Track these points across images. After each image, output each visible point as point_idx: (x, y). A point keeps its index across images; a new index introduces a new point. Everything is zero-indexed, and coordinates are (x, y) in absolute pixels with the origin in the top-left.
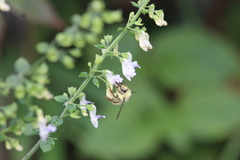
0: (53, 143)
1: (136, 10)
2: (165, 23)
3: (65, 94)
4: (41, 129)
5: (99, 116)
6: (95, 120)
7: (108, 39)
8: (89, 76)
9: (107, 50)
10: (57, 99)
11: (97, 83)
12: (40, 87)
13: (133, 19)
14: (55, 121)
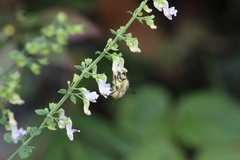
0: (31, 151)
1: (113, 36)
2: (139, 50)
3: (46, 109)
4: (13, 132)
5: (74, 130)
6: (70, 133)
7: (88, 61)
8: (67, 93)
9: (85, 71)
10: (38, 112)
11: (74, 100)
12: (10, 90)
13: (111, 44)
14: (33, 131)
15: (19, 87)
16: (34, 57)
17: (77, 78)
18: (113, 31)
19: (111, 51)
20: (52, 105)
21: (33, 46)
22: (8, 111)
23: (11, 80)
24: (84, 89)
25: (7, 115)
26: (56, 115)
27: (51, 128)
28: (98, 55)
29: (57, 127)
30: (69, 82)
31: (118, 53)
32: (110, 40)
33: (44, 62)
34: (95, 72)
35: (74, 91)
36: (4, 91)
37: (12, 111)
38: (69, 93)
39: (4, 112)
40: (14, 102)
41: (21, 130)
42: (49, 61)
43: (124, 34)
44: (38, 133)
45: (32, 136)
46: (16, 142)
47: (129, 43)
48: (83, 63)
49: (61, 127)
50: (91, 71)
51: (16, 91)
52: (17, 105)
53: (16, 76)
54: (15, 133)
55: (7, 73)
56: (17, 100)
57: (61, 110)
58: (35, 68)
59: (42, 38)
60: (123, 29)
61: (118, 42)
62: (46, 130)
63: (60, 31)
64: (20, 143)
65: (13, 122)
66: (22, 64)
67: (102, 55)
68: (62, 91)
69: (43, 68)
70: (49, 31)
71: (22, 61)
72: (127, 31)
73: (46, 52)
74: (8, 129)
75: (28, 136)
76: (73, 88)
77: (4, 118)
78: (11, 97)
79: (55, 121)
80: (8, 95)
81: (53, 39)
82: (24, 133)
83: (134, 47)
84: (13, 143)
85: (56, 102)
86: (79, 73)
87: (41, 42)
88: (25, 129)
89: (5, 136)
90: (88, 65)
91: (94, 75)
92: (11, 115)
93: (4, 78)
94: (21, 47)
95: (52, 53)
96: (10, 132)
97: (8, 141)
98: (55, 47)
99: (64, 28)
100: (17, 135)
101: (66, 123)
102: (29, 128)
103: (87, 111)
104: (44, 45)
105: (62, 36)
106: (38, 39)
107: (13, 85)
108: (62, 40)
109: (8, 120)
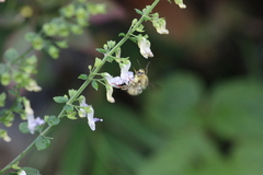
0: (49, 142)
1: (139, 17)
2: (167, 32)
3: (66, 96)
4: (30, 122)
5: (96, 119)
6: (92, 123)
7: (111, 43)
8: (88, 78)
9: (108, 55)
10: (57, 99)
11: (95, 86)
12: (26, 76)
13: (136, 25)
14: (51, 120)
15: (36, 72)
16: (52, 40)
17: (99, 62)
18: (138, 11)
19: (136, 33)
20: (71, 92)
21: (51, 28)
22: (24, 98)
23: (27, 65)
24: (107, 74)
25: (22, 103)
26: (76, 103)
27: (71, 116)
28: (122, 37)
29: (77, 115)
30: (90, 67)
31: (143, 34)
32: (135, 20)
33: (63, 44)
34: (118, 56)
35: (96, 77)
36: (19, 76)
37: (28, 98)
38: (90, 78)
39: (20, 100)
40: (30, 89)
41: (38, 119)
42: (68, 43)
43: (151, 14)
44: (57, 122)
45: (50, 125)
46: (32, 133)
47: (155, 24)
48: (105, 46)
49: (81, 116)
50: (114, 55)
51: (33, 77)
52: (33, 92)
53: (33, 60)
54: (32, 122)
55: (22, 57)
56: (34, 87)
57: (82, 97)
58: (53, 51)
59: (61, 19)
60: (149, 8)
61: (143, 23)
62: (65, 119)
63: (81, 11)
64: (37, 133)
65: (29, 111)
66: (39, 47)
67: (126, 37)
68: (82, 76)
69: (62, 52)
70: (68, 11)
71: (39, 44)
72: (154, 11)
73: (65, 34)
74: (24, 118)
75: (46, 125)
76: (95, 73)
77: (20, 106)
78: (28, 84)
79: (75, 110)
80: (24, 81)
81: (72, 20)
82: (42, 122)
83: (161, 28)
84: (29, 134)
85: (77, 89)
86: (101, 57)
87: (59, 23)
88: (42, 118)
89: (21, 126)
90: (111, 48)
91: (118, 59)
92: (27, 103)
93: (19, 62)
94: (38, 29)
95: (71, 35)
96: (26, 121)
97: (24, 131)
98: (75, 29)
99: (85, 8)
100: (34, 125)
101: (87, 112)
102: (46, 117)
103: (110, 99)
104: (63, 26)
105: (82, 16)
106: (57, 20)
107: (29, 70)
108: (82, 21)
109: (24, 108)
